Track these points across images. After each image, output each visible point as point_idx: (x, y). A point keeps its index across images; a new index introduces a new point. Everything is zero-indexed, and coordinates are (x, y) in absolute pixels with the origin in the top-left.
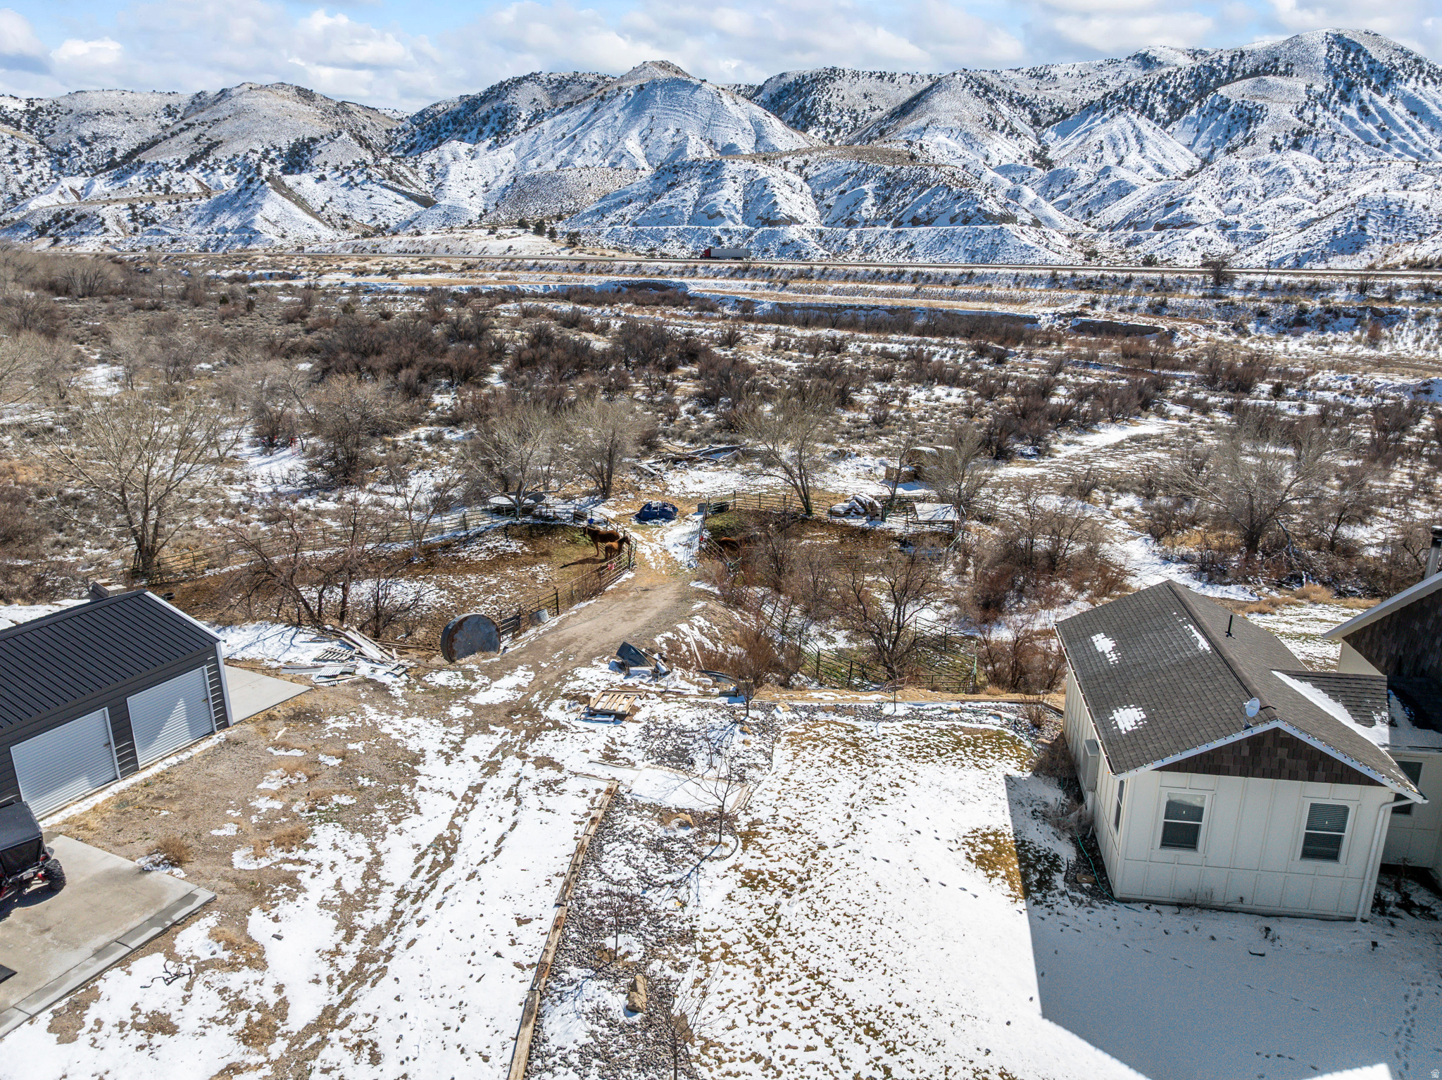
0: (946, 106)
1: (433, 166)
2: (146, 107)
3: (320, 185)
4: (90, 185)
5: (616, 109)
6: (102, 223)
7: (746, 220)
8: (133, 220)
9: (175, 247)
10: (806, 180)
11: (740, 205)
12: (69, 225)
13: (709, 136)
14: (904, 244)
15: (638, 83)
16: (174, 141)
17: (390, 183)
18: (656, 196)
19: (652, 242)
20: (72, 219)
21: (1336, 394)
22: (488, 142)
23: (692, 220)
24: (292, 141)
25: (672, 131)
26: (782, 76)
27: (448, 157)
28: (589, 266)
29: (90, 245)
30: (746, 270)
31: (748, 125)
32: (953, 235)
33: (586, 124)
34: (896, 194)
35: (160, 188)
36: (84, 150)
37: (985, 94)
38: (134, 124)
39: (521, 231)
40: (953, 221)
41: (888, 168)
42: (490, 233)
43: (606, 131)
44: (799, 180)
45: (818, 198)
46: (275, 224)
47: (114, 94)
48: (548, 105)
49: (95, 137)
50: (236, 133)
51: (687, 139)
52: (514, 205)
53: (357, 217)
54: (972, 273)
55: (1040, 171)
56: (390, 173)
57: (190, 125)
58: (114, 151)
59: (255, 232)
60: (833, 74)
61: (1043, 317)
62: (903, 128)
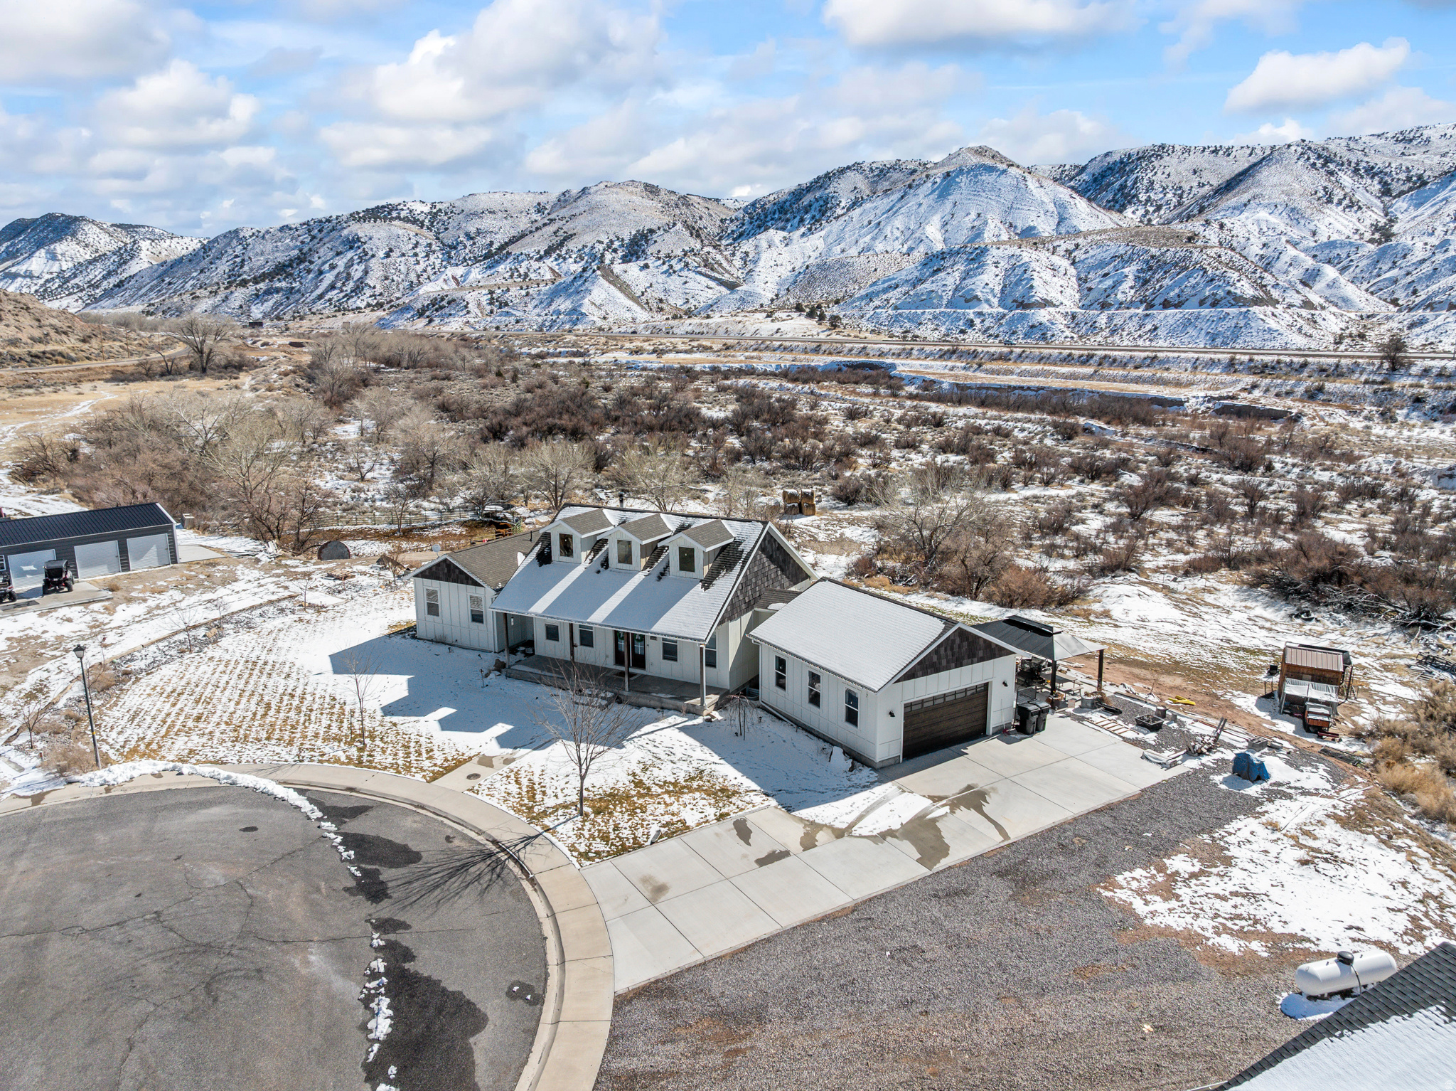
0: (1274, 180)
1: (747, 253)
2: (520, 206)
3: (644, 273)
4: (468, 273)
5: (922, 196)
6: (466, 307)
7: (1002, 303)
8: (491, 304)
9: (518, 326)
10: (1073, 263)
11: (998, 289)
12: (442, 308)
13: (1009, 219)
14: (1149, 327)
15: (946, 169)
16: (537, 235)
17: (704, 270)
18: (921, 281)
19: (908, 325)
20: (444, 303)
21: (1335, 474)
22: (803, 230)
23: (950, 304)
24: (634, 232)
25: (973, 216)
26: (1107, 155)
27: (764, 244)
28: (824, 347)
29: (455, 325)
30: (954, 352)
31: (1051, 207)
32: (1197, 318)
33: (892, 211)
34: (1157, 276)
35: (520, 276)
36: (468, 243)
37: (1324, 165)
38: (510, 220)
39: (795, 315)
40: (1202, 303)
41: (1154, 251)
42: (768, 316)
43: (909, 217)
44: (1065, 263)
45: (1082, 280)
46: (599, 307)
47: (497, 196)
48: (868, 192)
49: (479, 232)
50: (587, 227)
51: (986, 223)
52: (803, 289)
53: (672, 301)
54: (1155, 357)
55: (1372, 247)
56: (706, 261)
57: (551, 220)
58: (491, 243)
59: (582, 314)
60: (1161, 151)
61: (1193, 401)
62: (1222, 205)
